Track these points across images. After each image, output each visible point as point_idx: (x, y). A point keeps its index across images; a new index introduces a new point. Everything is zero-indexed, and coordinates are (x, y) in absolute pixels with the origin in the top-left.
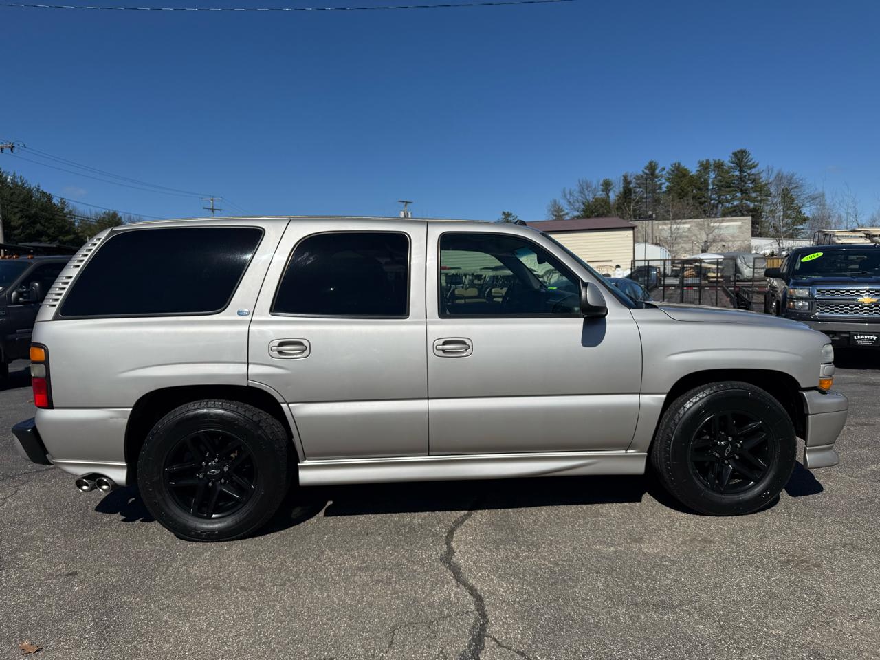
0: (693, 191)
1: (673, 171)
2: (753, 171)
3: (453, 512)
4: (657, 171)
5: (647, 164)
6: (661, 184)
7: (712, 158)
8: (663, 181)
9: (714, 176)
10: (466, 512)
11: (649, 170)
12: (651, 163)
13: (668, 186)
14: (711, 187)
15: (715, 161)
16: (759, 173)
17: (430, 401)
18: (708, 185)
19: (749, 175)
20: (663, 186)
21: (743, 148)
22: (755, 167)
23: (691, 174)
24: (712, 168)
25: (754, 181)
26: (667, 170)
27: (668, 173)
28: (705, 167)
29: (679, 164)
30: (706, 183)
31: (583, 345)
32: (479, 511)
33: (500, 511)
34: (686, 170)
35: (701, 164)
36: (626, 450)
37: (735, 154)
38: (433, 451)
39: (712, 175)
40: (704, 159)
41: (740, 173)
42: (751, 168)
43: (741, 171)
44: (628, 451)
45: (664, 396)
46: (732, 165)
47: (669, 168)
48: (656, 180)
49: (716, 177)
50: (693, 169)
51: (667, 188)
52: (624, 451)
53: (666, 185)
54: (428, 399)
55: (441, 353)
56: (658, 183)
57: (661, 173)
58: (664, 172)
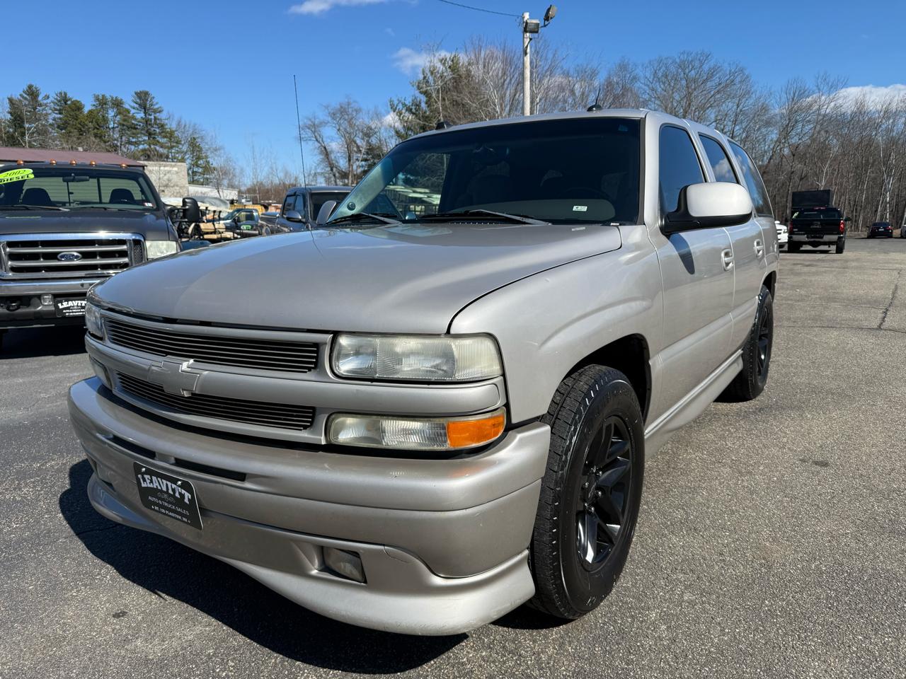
0: (95, 127)
1: (59, 101)
2: (160, 116)
4: (40, 98)
5: (25, 88)
6: (47, 114)
7: (110, 94)
8: (49, 111)
9: (113, 114)
12: (30, 87)
14: (111, 125)
15: (112, 98)
16: (166, 119)
18: (108, 122)
19: (155, 119)
21: (147, 90)
22: (160, 112)
23: (87, 108)
24: (110, 104)
25: (162, 126)
26: (51, 99)
27: (53, 102)
28: (102, 102)
29: (65, 94)
30: (105, 120)
34: (78, 102)
35: (97, 99)
37: (137, 94)
39: (111, 113)
40: (100, 93)
41: (145, 115)
42: (157, 112)
43: (146, 113)
46: (135, 105)
47: (53, 97)
48: (39, 108)
53: (52, 116)
56: (43, 112)
57: (45, 102)
58: (49, 101)
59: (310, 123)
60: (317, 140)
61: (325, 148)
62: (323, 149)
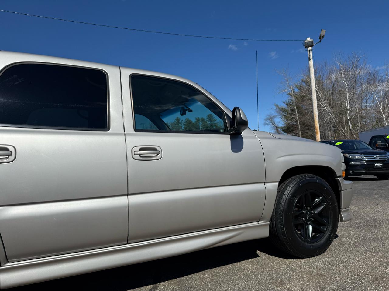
0: (194, 129)
1: (186, 121)
2: (215, 122)
3: (142, 288)
4: (180, 121)
5: (176, 118)
6: (182, 126)
7: (200, 116)
8: (183, 125)
10: (152, 286)
11: (177, 120)
12: (177, 118)
13: (185, 127)
14: (200, 128)
15: (201, 118)
16: (217, 123)
17: (129, 197)
18: (199, 127)
19: (214, 123)
20: (183, 127)
21: (211, 113)
22: (216, 120)
23: (193, 122)
24: (200, 120)
25: (216, 126)
26: (184, 121)
27: (184, 122)
28: (198, 120)
29: (188, 119)
30: (199, 125)
31: (232, 152)
32: (162, 283)
33: (177, 280)
34: (191, 121)
35: (196, 119)
36: (258, 222)
37: (208, 115)
38: (131, 239)
39: (201, 123)
40: (197, 117)
42: (214, 121)
43: (211, 122)
44: (260, 222)
45: (277, 184)
46: (208, 120)
48: (180, 124)
49: (202, 124)
50: (194, 121)
51: (184, 128)
52: (257, 223)
53: (184, 127)
54: (128, 195)
55: (138, 157)
56: (181, 126)
57: (181, 122)
58: (183, 122)
59: (269, 117)
60: (272, 124)
61: (276, 127)
62: (275, 127)
